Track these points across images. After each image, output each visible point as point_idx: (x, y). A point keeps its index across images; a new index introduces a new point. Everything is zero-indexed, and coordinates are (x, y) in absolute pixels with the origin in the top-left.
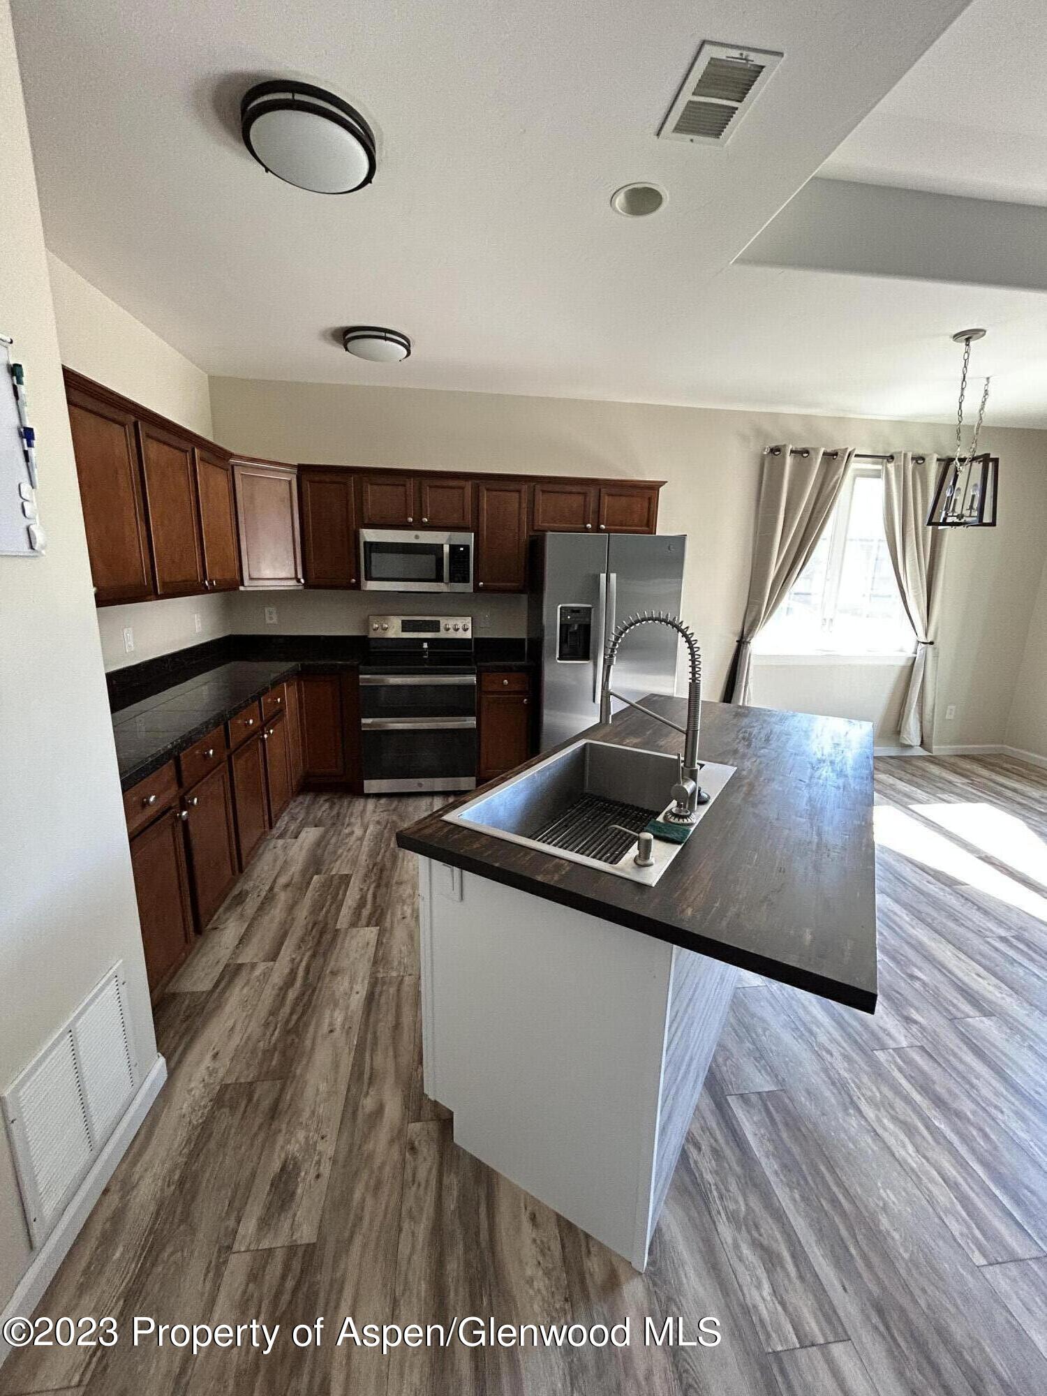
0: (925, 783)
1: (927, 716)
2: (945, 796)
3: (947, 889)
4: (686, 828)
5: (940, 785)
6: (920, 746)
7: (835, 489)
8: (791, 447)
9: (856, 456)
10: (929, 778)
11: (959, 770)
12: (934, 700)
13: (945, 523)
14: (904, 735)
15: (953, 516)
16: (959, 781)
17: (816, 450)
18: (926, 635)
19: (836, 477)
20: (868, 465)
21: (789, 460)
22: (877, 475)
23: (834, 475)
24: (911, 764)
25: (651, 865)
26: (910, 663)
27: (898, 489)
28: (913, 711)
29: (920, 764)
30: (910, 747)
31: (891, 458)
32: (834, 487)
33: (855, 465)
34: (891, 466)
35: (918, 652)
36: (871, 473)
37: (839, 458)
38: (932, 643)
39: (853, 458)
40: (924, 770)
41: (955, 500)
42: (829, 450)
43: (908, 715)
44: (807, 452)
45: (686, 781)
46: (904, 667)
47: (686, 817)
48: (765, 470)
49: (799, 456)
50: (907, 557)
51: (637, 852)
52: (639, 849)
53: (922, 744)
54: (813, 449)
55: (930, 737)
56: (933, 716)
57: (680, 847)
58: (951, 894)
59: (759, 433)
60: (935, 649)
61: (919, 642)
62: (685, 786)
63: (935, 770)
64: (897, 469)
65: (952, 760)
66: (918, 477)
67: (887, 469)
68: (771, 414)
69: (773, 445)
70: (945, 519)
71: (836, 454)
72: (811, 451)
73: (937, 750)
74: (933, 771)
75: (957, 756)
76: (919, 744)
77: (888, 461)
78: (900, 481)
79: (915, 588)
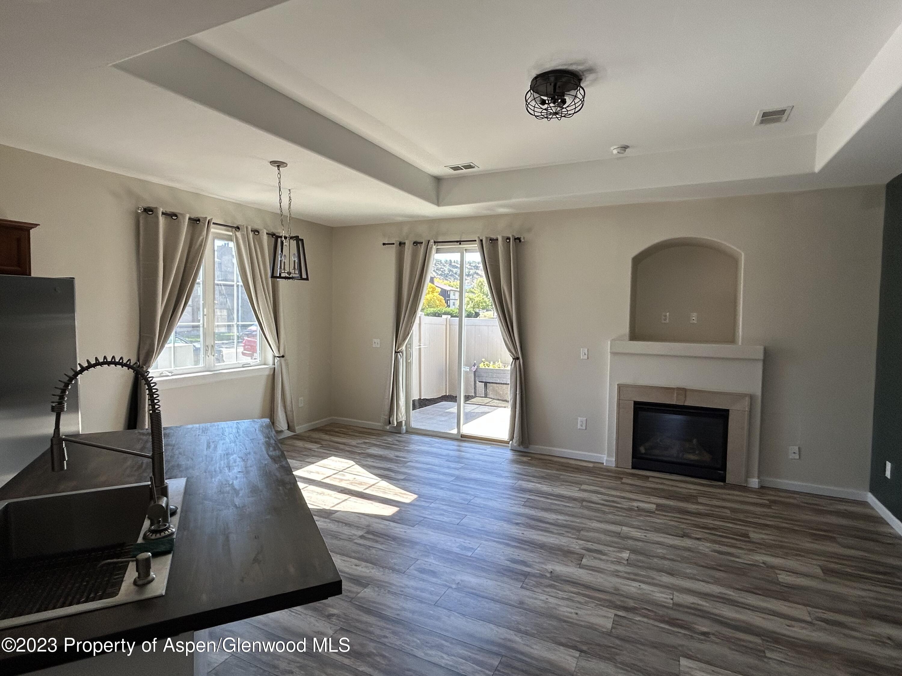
0: (296, 455)
1: (289, 408)
2: (309, 460)
3: (327, 520)
4: (169, 538)
5: (305, 453)
6: (288, 430)
7: (202, 246)
8: (161, 210)
9: (214, 223)
10: (298, 451)
11: (313, 440)
12: (291, 396)
13: (280, 277)
14: (277, 424)
15: (284, 273)
16: (315, 447)
17: (183, 215)
18: (279, 351)
19: (201, 238)
20: (222, 231)
21: (162, 220)
22: (230, 239)
23: (199, 237)
24: (285, 445)
25: (153, 579)
26: (272, 373)
27: (246, 249)
28: (279, 405)
29: (290, 442)
30: (281, 432)
31: (238, 228)
32: (201, 245)
33: (213, 230)
34: (239, 234)
35: (276, 364)
36: (225, 237)
37: (201, 223)
38: (283, 356)
39: (212, 225)
40: (294, 446)
41: (284, 262)
42: (193, 217)
43: (277, 410)
44: (176, 216)
45: (159, 498)
46: (268, 376)
47: (166, 529)
48: (141, 225)
49: (169, 218)
50: (259, 300)
51: (137, 574)
52: (137, 571)
53: (289, 428)
54: (181, 214)
55: (293, 422)
56: (292, 407)
57: (170, 556)
58: (330, 523)
59: (130, 193)
60: (285, 360)
61: (275, 357)
62: (160, 503)
63: (300, 444)
64: (243, 235)
65: (307, 434)
66: (257, 243)
67: (236, 235)
68: (140, 180)
69: (146, 206)
70: (280, 274)
71: (199, 220)
72: (178, 215)
73: (300, 429)
74: (299, 445)
75: (309, 430)
76: (287, 428)
77: (235, 230)
78: (246, 247)
79: (267, 319)
